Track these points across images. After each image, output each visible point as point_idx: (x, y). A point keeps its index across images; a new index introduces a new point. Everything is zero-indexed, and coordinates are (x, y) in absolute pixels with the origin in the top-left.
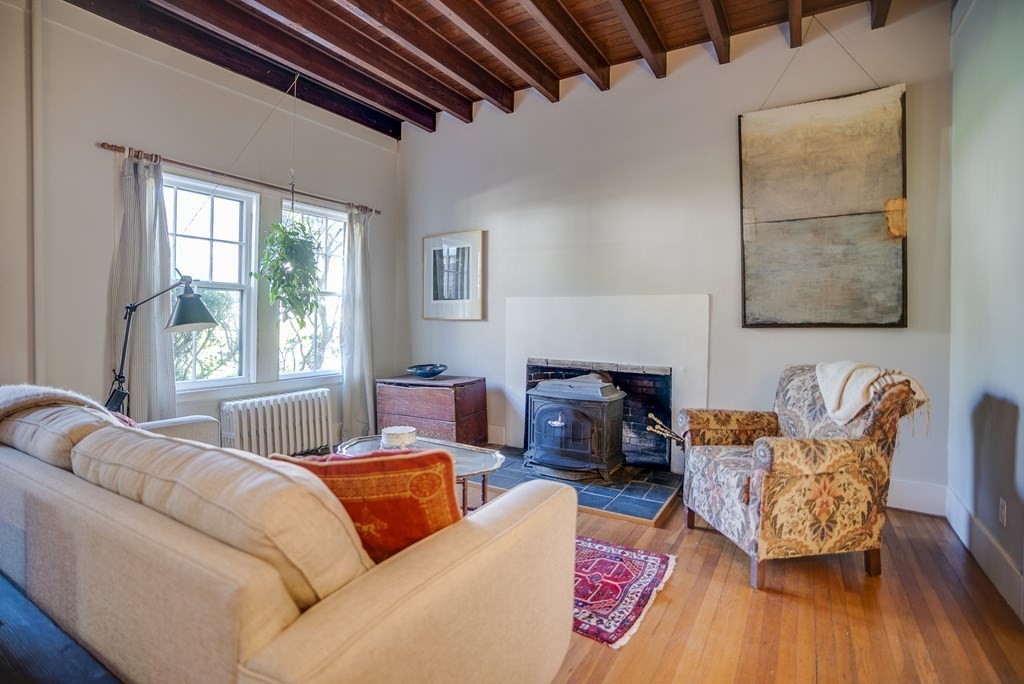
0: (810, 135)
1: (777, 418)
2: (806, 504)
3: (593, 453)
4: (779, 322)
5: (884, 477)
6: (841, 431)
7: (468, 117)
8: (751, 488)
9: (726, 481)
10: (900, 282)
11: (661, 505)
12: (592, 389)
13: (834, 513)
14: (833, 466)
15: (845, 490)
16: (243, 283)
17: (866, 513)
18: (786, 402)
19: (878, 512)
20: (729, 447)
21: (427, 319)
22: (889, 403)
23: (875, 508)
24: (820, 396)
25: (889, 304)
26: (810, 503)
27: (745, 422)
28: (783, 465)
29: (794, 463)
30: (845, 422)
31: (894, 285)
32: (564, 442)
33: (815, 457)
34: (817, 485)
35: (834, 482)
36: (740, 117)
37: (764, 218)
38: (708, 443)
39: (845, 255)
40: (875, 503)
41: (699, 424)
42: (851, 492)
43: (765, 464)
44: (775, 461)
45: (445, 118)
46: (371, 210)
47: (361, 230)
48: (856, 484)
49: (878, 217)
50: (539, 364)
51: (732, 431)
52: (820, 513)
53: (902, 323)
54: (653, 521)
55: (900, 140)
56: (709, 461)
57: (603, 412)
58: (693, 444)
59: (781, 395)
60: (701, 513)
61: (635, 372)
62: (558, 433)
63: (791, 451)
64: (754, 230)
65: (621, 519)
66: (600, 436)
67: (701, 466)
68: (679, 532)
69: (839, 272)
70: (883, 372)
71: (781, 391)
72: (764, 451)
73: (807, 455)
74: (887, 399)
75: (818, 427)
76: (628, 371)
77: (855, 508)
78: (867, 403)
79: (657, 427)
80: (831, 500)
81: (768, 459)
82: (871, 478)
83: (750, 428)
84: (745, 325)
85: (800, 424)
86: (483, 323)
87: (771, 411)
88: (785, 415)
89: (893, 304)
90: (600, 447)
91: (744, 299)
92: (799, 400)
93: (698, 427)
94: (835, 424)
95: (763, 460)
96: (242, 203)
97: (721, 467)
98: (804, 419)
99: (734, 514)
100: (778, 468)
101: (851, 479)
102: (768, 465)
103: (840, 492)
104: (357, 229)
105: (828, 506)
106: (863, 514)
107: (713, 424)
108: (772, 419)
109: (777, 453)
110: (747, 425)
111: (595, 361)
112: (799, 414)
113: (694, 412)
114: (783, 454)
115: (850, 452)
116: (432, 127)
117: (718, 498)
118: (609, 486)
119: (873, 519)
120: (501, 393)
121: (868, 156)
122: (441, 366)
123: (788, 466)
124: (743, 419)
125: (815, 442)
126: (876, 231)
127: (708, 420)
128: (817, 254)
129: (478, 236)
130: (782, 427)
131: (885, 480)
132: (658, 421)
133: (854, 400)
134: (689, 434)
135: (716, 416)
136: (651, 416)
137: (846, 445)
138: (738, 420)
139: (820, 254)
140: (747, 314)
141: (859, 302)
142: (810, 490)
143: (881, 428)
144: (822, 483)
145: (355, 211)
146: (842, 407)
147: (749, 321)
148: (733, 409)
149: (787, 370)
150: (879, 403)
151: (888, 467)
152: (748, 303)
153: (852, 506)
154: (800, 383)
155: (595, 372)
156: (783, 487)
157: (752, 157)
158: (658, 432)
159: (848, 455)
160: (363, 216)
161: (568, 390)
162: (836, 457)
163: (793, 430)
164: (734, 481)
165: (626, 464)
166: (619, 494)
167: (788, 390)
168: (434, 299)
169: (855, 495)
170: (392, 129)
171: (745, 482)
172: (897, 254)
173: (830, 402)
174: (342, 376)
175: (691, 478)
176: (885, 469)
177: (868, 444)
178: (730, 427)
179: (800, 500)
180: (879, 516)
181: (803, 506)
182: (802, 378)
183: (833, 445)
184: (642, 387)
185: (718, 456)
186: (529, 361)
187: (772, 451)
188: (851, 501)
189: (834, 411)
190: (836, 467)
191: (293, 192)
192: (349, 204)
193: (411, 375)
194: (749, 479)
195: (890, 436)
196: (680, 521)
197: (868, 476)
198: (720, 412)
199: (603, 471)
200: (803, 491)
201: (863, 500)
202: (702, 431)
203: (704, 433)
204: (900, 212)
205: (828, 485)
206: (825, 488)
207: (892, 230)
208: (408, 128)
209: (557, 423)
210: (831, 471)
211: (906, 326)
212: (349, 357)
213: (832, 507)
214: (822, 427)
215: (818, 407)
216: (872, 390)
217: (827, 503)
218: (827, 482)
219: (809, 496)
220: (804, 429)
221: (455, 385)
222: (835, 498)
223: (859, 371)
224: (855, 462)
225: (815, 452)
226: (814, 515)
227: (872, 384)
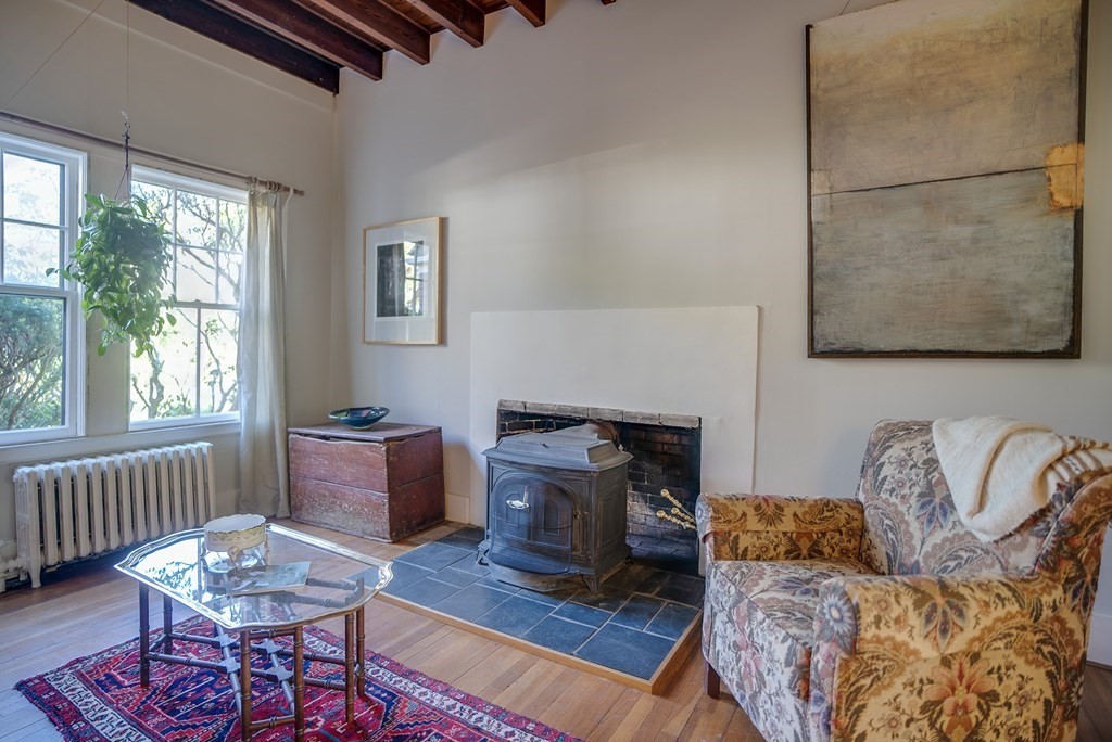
0: (921, 48)
1: (863, 512)
2: (924, 710)
3: (574, 549)
4: (866, 349)
5: (1076, 650)
6: (987, 552)
7: (424, 56)
8: (813, 672)
9: (766, 645)
10: (1070, 283)
11: (670, 645)
12: (574, 450)
13: (979, 724)
14: (980, 639)
15: (1000, 679)
16: (66, 288)
17: (1042, 723)
18: (878, 485)
19: (1065, 719)
20: (778, 564)
21: (369, 343)
22: (1090, 508)
23: (1058, 711)
24: (942, 481)
25: (1049, 320)
26: (931, 708)
27: (808, 518)
28: (879, 641)
29: (901, 637)
30: (996, 538)
31: (1058, 288)
32: (532, 531)
33: (945, 623)
34: (944, 671)
35: (976, 666)
36: (808, 28)
37: (844, 185)
38: (744, 557)
39: (975, 240)
40: (1058, 702)
41: (729, 521)
42: (1012, 683)
43: (841, 637)
44: (863, 634)
45: (395, 59)
46: (287, 189)
47: (269, 215)
48: (1022, 667)
49: (1033, 177)
50: (514, 409)
51: (785, 533)
52: (951, 727)
53: (1072, 351)
54: (650, 683)
55: (1077, 46)
56: (740, 594)
57: (590, 487)
58: (718, 557)
59: (870, 471)
60: (727, 682)
61: (648, 422)
62: (524, 520)
63: (896, 611)
64: (828, 205)
65: (602, 674)
66: (586, 523)
67: (728, 601)
68: (690, 708)
69: (964, 268)
70: (1071, 445)
71: (871, 464)
72: (839, 610)
73: (928, 620)
74: (1086, 501)
75: (938, 537)
76: (639, 421)
77: (1020, 714)
78: (1043, 506)
79: (675, 511)
80: (973, 699)
81: (845, 628)
82: (1050, 653)
83: (815, 528)
84: (813, 353)
85: (903, 527)
86: (441, 349)
87: (853, 497)
88: (876, 507)
89: (1057, 320)
90: (585, 540)
91: (812, 313)
92: (901, 484)
93: (726, 528)
94: (974, 537)
95: (837, 628)
96: (63, 166)
97: (760, 615)
98: (910, 518)
99: (781, 710)
100: (868, 648)
101: (1014, 658)
102: (848, 641)
103: (991, 684)
104: (264, 214)
105: (966, 712)
106: (1035, 723)
107: (753, 523)
108: (855, 513)
109: (867, 618)
110: (811, 523)
111: (590, 406)
112: (902, 508)
113: (722, 501)
114: (878, 620)
115: (1014, 608)
116: (378, 74)
117: (753, 669)
118: (595, 603)
119: (1056, 732)
120: (463, 449)
121: (1019, 77)
122: (382, 409)
123: (888, 645)
124: (805, 513)
125: (944, 587)
126: (1029, 200)
127: (744, 514)
128: (929, 241)
129: (434, 223)
130: (872, 530)
131: (1079, 656)
132: (676, 502)
133: (1014, 496)
134: (711, 539)
135: (758, 508)
136: (665, 493)
137: (1005, 593)
138: (795, 515)
139: (934, 240)
140: (816, 337)
141: (998, 316)
142: (931, 682)
143: (1073, 556)
144: (956, 667)
145: (263, 190)
146: (988, 507)
147: (819, 347)
148: (788, 496)
149: (880, 429)
150: (1069, 507)
151: (1084, 631)
152: (817, 319)
153: (1014, 711)
154: (903, 454)
155: (592, 421)
156: (878, 678)
157: (826, 91)
158: (674, 520)
159: (1011, 616)
160: (273, 197)
161: (541, 452)
162: (986, 622)
163: (891, 536)
164: (781, 652)
165: (632, 559)
166: (607, 621)
167: (882, 464)
168: (378, 316)
169: (1020, 689)
170: (327, 77)
171: (800, 658)
172: (1065, 237)
173: (964, 498)
174: (240, 424)
175: (713, 615)
176: (1078, 636)
177: (1047, 590)
178: (782, 528)
179: (911, 703)
180: (1066, 726)
181: (917, 715)
182: (907, 444)
183: (979, 594)
184: (663, 443)
185: (756, 590)
186: (500, 404)
187: (856, 612)
188: (1013, 701)
189: (972, 514)
190: (987, 640)
191: (127, 149)
192: (250, 178)
193: (336, 424)
194: (809, 654)
195: (1089, 569)
196: (695, 684)
197: (1046, 649)
198: (766, 500)
199: (590, 578)
200: (917, 685)
201: (1035, 697)
202: (734, 534)
203: (737, 537)
204: (1073, 167)
205: (967, 672)
206: (961, 676)
207: (1056, 198)
208: (349, 75)
209: (518, 504)
210: (976, 647)
211: (1078, 357)
212: (249, 396)
213: (975, 714)
214: (945, 540)
215: (937, 500)
216: (1052, 480)
217: (965, 707)
218: (966, 665)
219: (930, 693)
220: (911, 537)
221: (387, 440)
222: (981, 695)
223: (1018, 439)
224: (1023, 628)
225: (944, 612)
226: (940, 731)
227: (1051, 467)
